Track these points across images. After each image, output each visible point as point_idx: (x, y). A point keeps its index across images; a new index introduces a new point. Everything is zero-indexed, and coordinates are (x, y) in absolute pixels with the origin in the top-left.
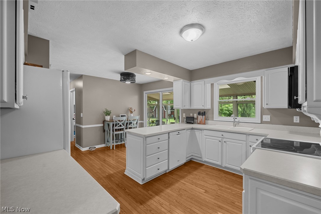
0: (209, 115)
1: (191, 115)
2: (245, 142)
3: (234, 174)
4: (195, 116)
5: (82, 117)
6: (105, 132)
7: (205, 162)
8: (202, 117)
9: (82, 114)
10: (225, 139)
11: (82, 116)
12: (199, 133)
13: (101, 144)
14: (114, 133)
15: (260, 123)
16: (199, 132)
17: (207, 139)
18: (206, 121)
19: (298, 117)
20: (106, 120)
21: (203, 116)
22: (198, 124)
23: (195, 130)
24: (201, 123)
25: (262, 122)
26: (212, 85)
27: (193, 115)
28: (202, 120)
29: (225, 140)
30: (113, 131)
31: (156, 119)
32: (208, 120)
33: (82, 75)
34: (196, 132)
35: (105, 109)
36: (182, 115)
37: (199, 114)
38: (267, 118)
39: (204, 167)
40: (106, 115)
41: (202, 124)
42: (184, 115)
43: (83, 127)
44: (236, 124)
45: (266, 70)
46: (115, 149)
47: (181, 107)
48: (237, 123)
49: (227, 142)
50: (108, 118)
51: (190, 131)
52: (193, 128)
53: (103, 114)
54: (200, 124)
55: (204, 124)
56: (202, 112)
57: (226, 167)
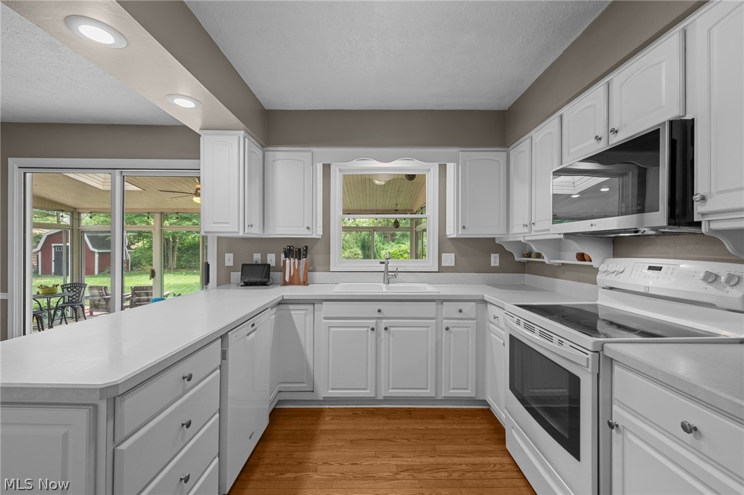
0: (316, 255)
1: (257, 257)
2: (434, 321)
3: (409, 411)
4: (271, 259)
7: (327, 400)
8: (299, 264)
10: (384, 321)
12: (305, 314)
15: (437, 270)
16: (304, 312)
17: (332, 329)
18: (309, 273)
19: (498, 255)
21: (299, 259)
22: (285, 284)
23: (291, 307)
24: (296, 282)
25: (442, 269)
26: (327, 168)
27: (264, 256)
28: (297, 271)
29: (385, 323)
31: (65, 280)
32: (313, 271)
34: (292, 312)
36: (220, 259)
37: (289, 253)
38: (449, 259)
39: (327, 418)
41: (299, 284)
42: (229, 260)
44: (389, 276)
45: (462, 151)
47: (236, 230)
48: (393, 274)
49: (392, 329)
51: (274, 310)
52: (283, 299)
54: (291, 283)
55: (305, 283)
56: (296, 246)
57: (387, 400)
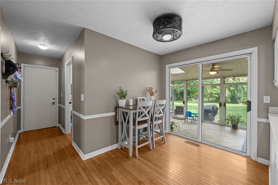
5: (84, 101)
6: (118, 124)
9: (82, 96)
11: (82, 99)
13: (111, 145)
14: (135, 128)
20: (120, 106)
30: (134, 124)
33: (84, 28)
35: (119, 88)
40: (121, 98)
43: (85, 118)
46: (137, 156)
50: (122, 103)
53: (115, 96)
